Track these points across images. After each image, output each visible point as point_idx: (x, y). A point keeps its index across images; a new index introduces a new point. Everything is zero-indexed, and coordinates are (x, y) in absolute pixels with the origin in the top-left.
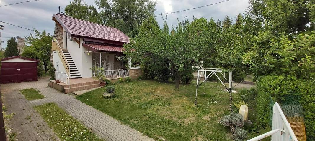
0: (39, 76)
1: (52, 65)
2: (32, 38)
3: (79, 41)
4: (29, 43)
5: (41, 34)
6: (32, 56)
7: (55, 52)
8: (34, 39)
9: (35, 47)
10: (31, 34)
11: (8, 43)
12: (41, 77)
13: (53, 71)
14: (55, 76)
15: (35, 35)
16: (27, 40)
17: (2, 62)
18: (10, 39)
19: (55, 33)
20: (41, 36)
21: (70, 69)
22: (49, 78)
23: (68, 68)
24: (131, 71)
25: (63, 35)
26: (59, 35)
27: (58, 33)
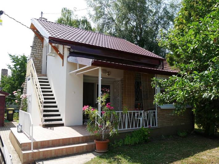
7: (29, 79)
19: (33, 49)
21: (45, 106)
24: (161, 113)
25: (42, 52)
26: (37, 52)
27: (35, 50)
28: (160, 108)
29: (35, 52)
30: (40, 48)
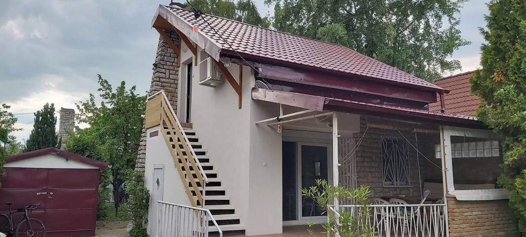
0: (98, 218)
1: (140, 179)
2: (93, 104)
3: (238, 82)
4: (84, 121)
5: (114, 91)
6: (87, 154)
7: (155, 134)
8: (96, 109)
9: (98, 130)
10: (91, 95)
11: (37, 121)
12: (104, 223)
13: (144, 203)
14: (146, 222)
15: (101, 96)
16: (80, 113)
17: (5, 166)
18: (42, 108)
19: (158, 69)
20: (114, 96)
21: (208, 193)
22: (125, 227)
23: (200, 189)
24: (458, 211)
25: (178, 75)
26: (167, 77)
27: (164, 70)
28: (455, 198)
29: (163, 75)
30: (172, 68)
